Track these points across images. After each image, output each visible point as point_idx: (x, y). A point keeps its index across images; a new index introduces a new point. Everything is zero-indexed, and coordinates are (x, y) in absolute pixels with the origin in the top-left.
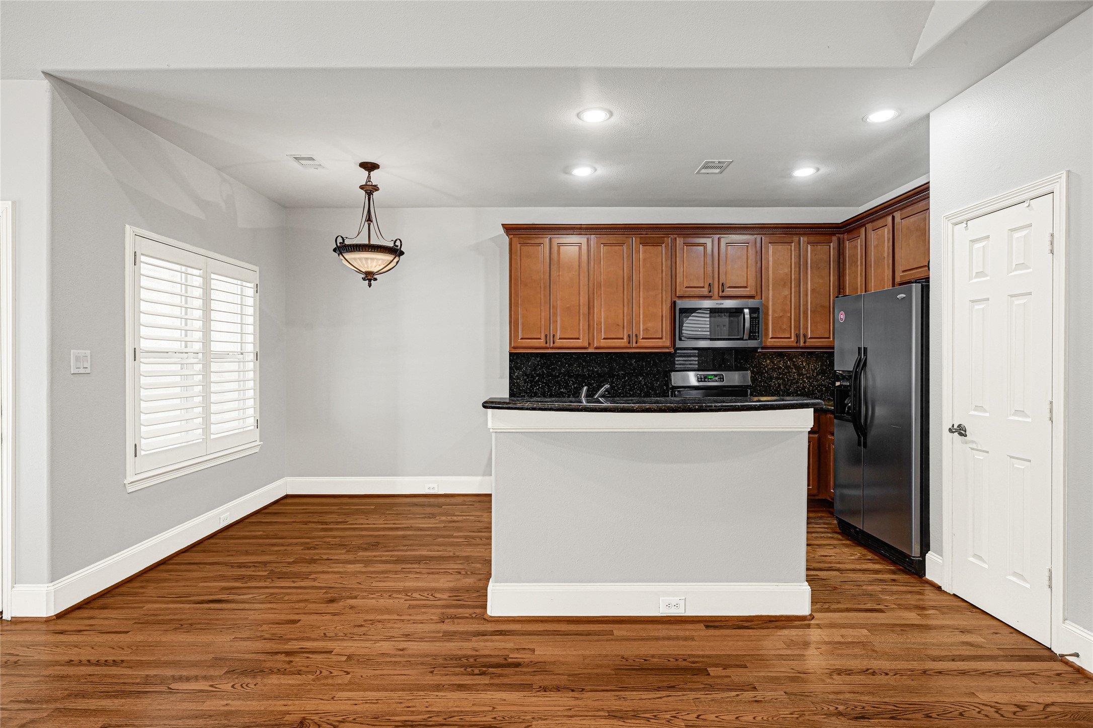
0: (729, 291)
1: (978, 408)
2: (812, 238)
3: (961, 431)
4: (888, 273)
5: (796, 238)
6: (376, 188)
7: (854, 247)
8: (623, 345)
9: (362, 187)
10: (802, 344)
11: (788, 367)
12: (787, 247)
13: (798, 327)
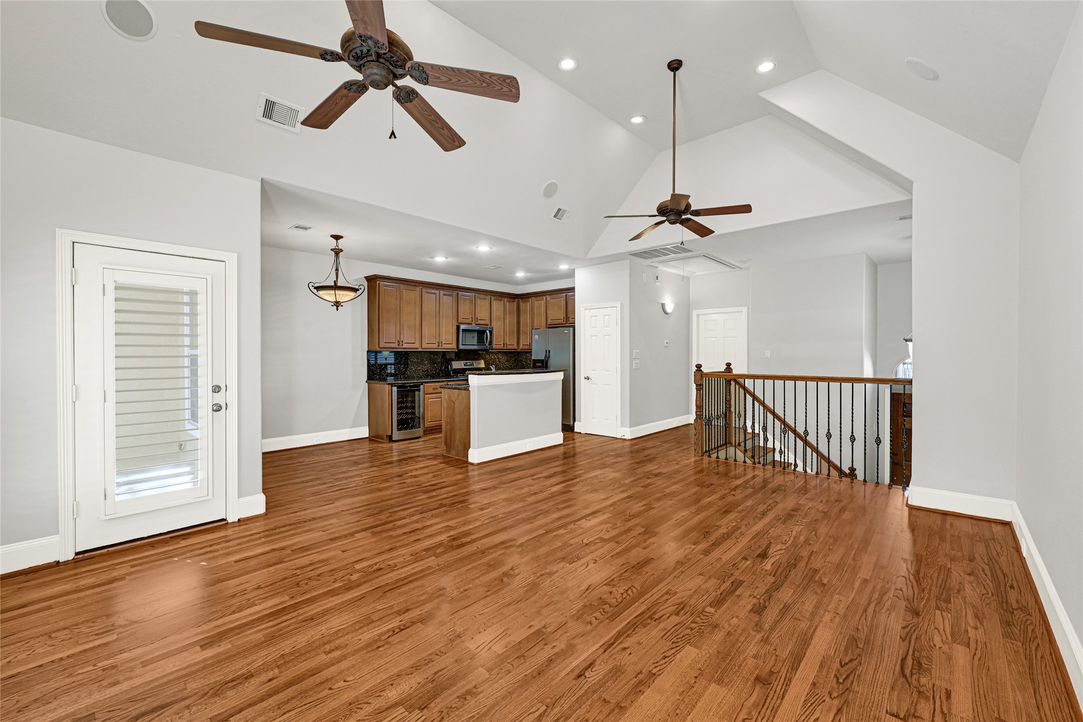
0: (480, 322)
1: (594, 370)
2: (509, 299)
3: (588, 378)
4: (544, 320)
5: (503, 298)
6: (341, 251)
7: (526, 306)
8: (435, 347)
9: (332, 250)
10: (505, 348)
11: (495, 358)
12: (500, 302)
13: (504, 340)
